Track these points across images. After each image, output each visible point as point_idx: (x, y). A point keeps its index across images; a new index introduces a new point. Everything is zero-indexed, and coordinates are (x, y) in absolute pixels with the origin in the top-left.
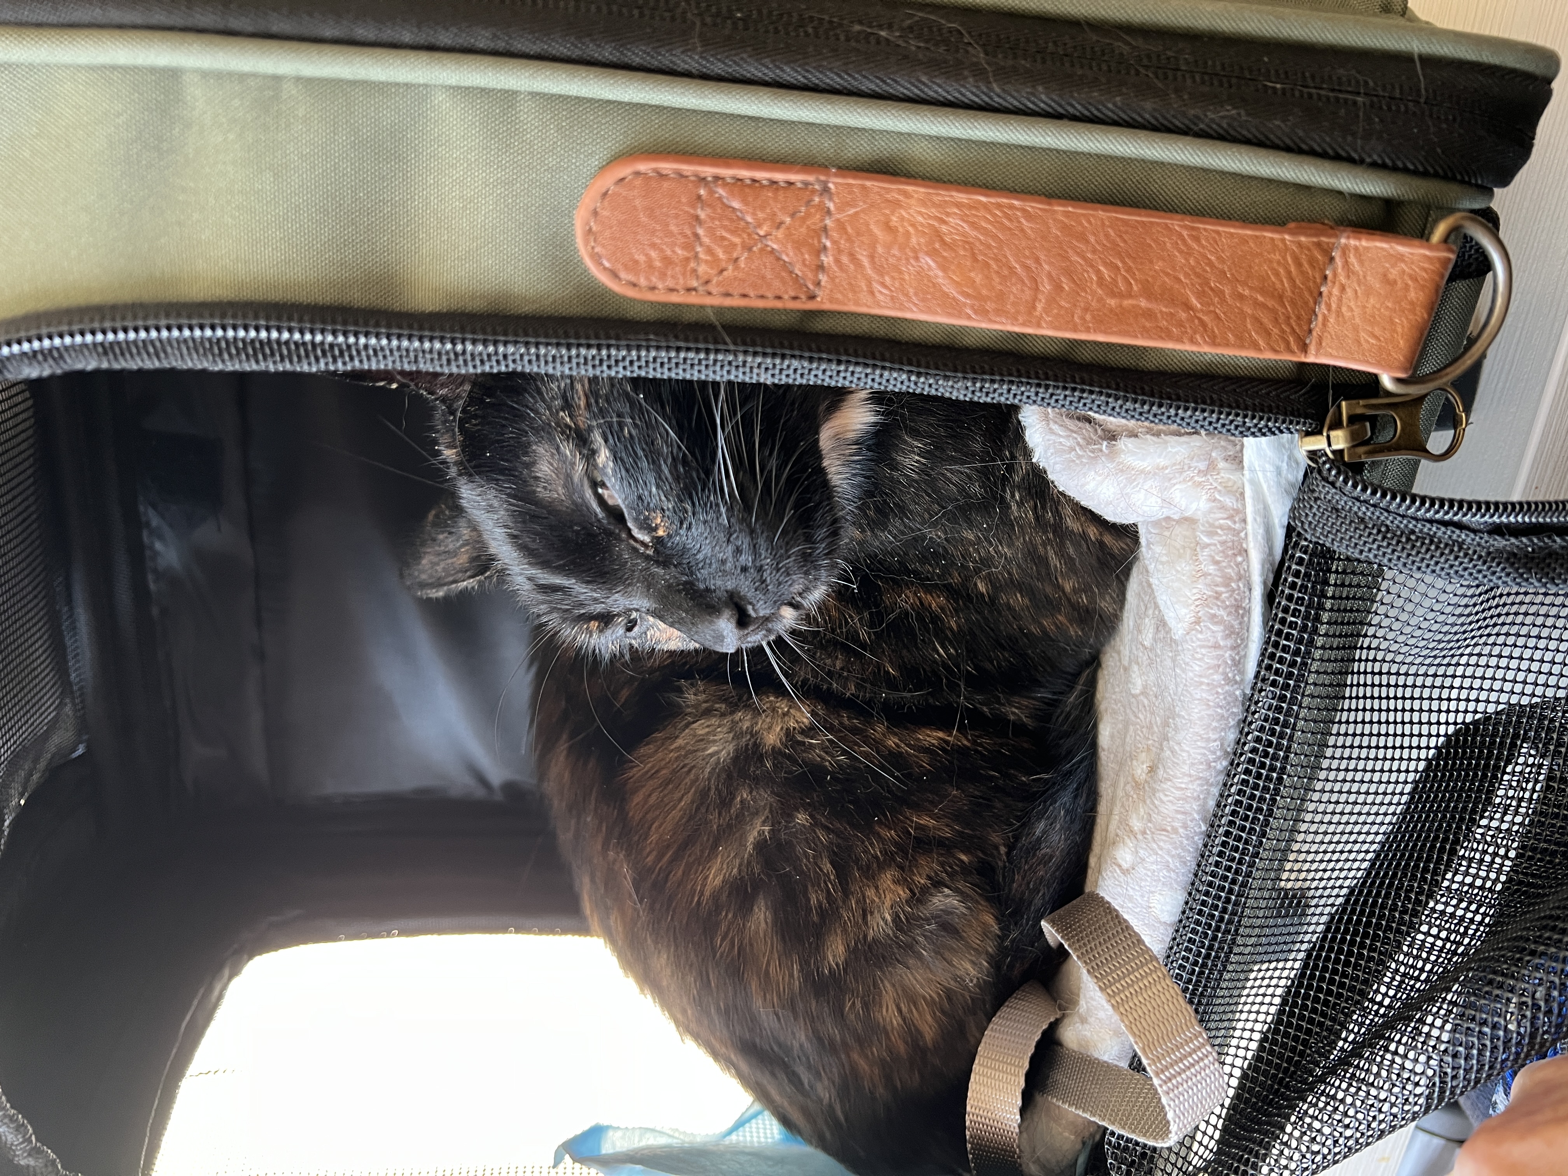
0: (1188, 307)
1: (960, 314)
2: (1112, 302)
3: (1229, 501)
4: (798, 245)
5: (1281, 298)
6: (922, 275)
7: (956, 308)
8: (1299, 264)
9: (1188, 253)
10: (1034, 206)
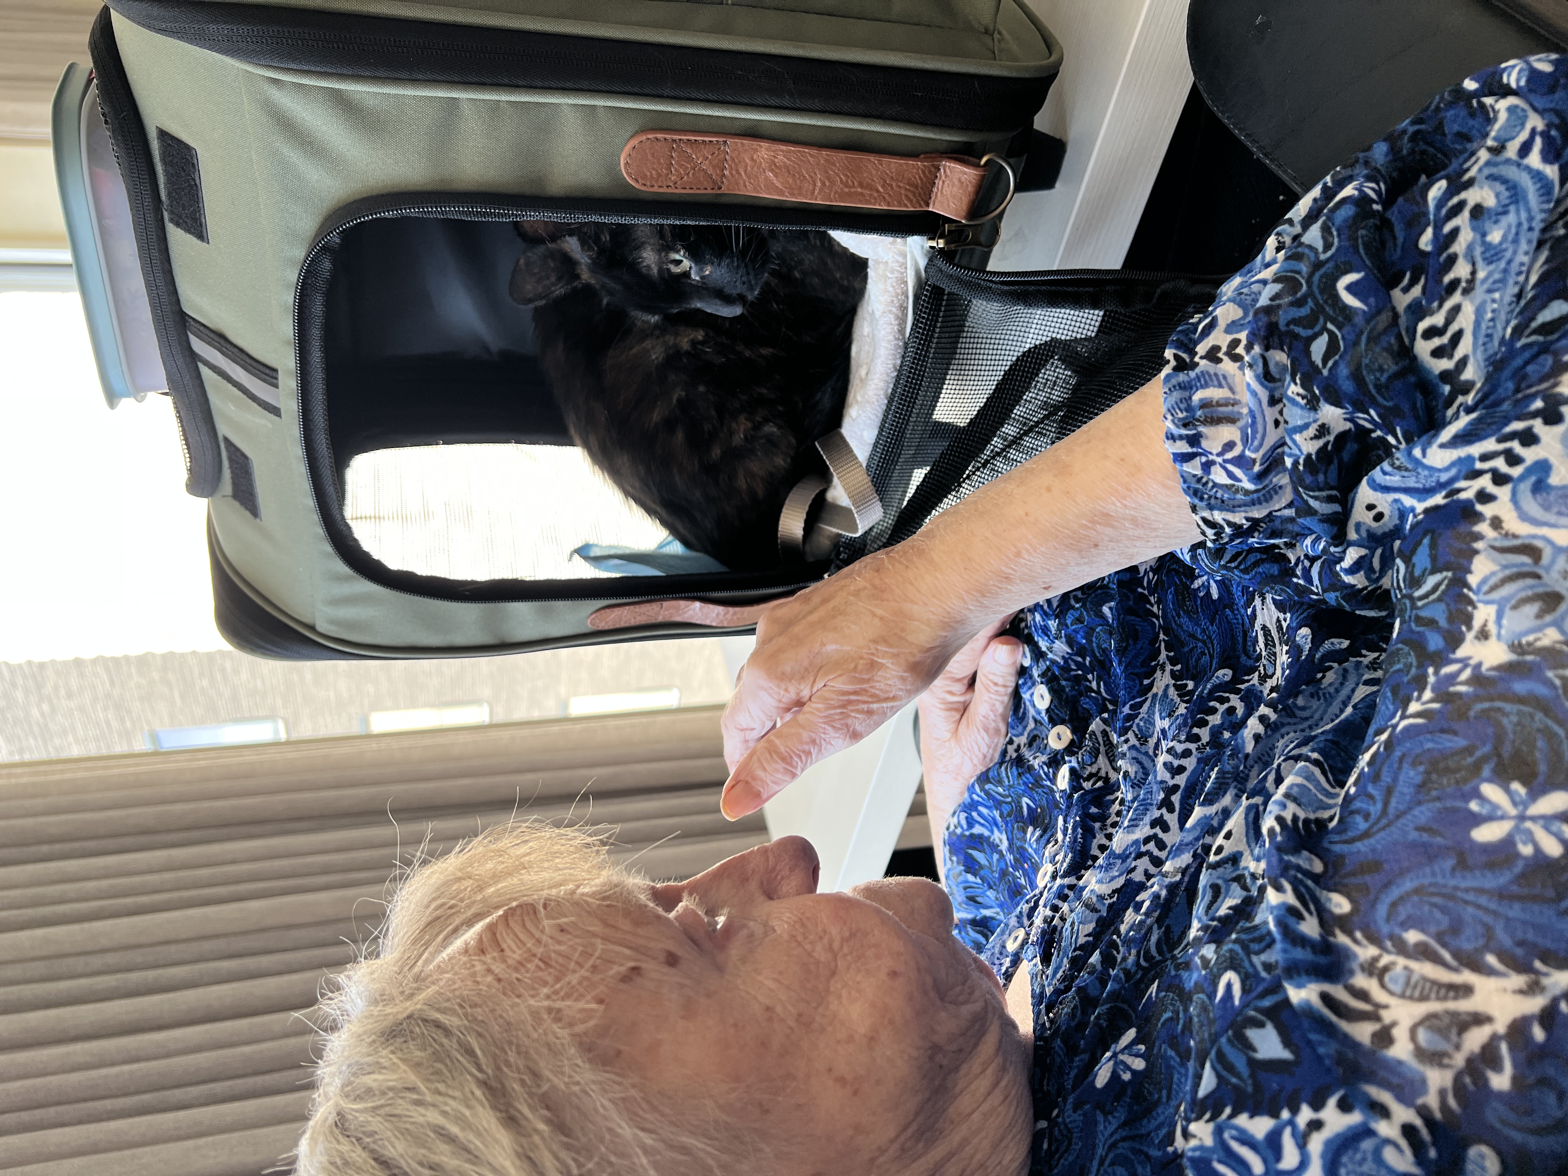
0: (878, 191)
1: (783, 195)
2: (846, 190)
3: (901, 260)
4: (714, 167)
5: (916, 187)
6: (766, 178)
7: (781, 193)
8: (924, 173)
9: (877, 170)
10: (814, 152)
